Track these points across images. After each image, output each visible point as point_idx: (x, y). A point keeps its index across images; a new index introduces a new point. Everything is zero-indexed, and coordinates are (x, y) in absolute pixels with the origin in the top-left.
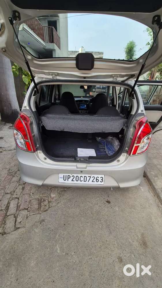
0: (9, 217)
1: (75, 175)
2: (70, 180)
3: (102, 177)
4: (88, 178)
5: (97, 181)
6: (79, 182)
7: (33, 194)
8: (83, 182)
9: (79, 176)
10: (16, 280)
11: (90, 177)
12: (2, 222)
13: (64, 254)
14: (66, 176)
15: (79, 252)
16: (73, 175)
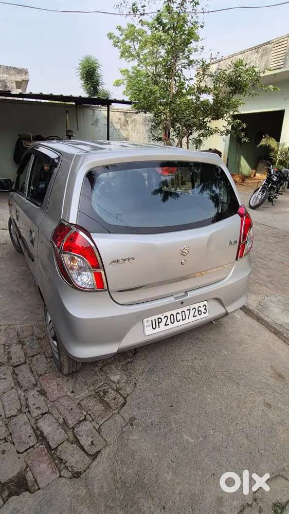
0: (60, 448)
1: (168, 314)
2: (162, 324)
3: (205, 305)
4: (187, 313)
5: (200, 313)
6: (176, 324)
7: (73, 392)
8: (182, 322)
9: (174, 312)
10: (162, 510)
11: (190, 310)
12: (55, 463)
13: (201, 439)
14: (155, 320)
15: (218, 426)
16: (165, 314)
